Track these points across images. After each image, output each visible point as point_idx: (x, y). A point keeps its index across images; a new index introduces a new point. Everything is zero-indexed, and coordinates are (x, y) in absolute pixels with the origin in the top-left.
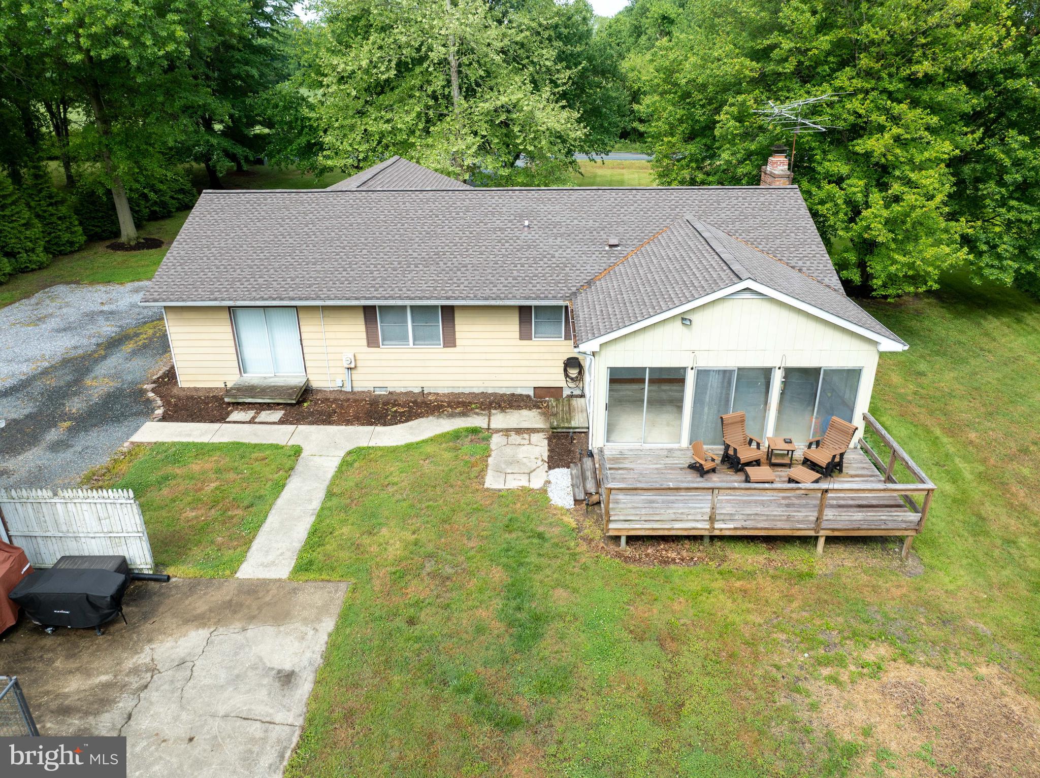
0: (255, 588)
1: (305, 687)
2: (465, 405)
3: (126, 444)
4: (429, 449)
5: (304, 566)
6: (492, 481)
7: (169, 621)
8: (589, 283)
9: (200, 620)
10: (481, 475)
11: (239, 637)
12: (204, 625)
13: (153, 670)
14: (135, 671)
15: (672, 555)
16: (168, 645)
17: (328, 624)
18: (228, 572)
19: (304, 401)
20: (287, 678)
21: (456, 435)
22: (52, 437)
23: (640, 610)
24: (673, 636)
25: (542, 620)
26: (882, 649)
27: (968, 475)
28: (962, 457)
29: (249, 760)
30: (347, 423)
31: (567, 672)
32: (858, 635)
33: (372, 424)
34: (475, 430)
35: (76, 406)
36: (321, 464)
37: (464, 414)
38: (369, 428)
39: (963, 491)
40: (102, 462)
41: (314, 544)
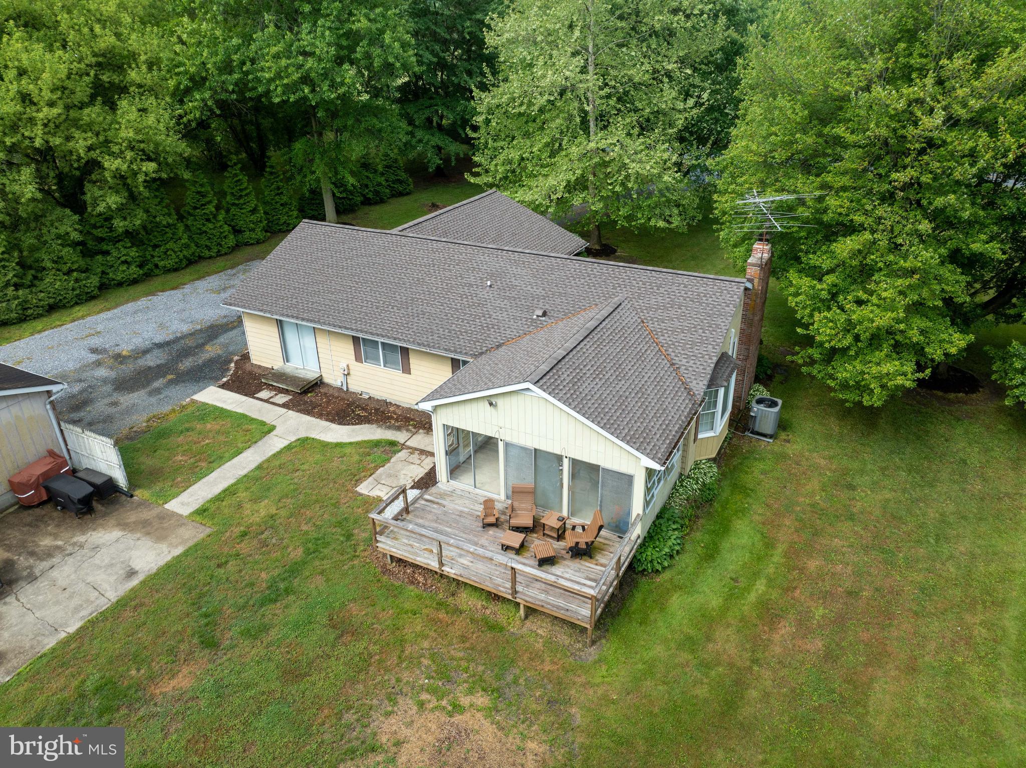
1: (135, 582)
2: (407, 420)
3: (188, 400)
4: (348, 450)
6: (364, 486)
7: (112, 521)
8: (499, 346)
9: (125, 526)
10: (358, 482)
11: (132, 542)
12: (124, 530)
13: (81, 546)
14: (74, 544)
15: (421, 579)
16: (100, 535)
17: (178, 551)
18: (161, 502)
19: (310, 392)
20: (132, 573)
21: (377, 444)
22: (157, 384)
23: (354, 608)
24: (355, 633)
25: (287, 592)
26: (482, 700)
27: (752, 597)
28: (770, 580)
29: (77, 609)
30: (320, 416)
31: (265, 628)
32: (478, 684)
33: (333, 421)
34: (393, 444)
35: (186, 364)
36: (274, 444)
37: (399, 429)
38: (328, 423)
39: (725, 609)
40: (166, 409)
41: (219, 498)
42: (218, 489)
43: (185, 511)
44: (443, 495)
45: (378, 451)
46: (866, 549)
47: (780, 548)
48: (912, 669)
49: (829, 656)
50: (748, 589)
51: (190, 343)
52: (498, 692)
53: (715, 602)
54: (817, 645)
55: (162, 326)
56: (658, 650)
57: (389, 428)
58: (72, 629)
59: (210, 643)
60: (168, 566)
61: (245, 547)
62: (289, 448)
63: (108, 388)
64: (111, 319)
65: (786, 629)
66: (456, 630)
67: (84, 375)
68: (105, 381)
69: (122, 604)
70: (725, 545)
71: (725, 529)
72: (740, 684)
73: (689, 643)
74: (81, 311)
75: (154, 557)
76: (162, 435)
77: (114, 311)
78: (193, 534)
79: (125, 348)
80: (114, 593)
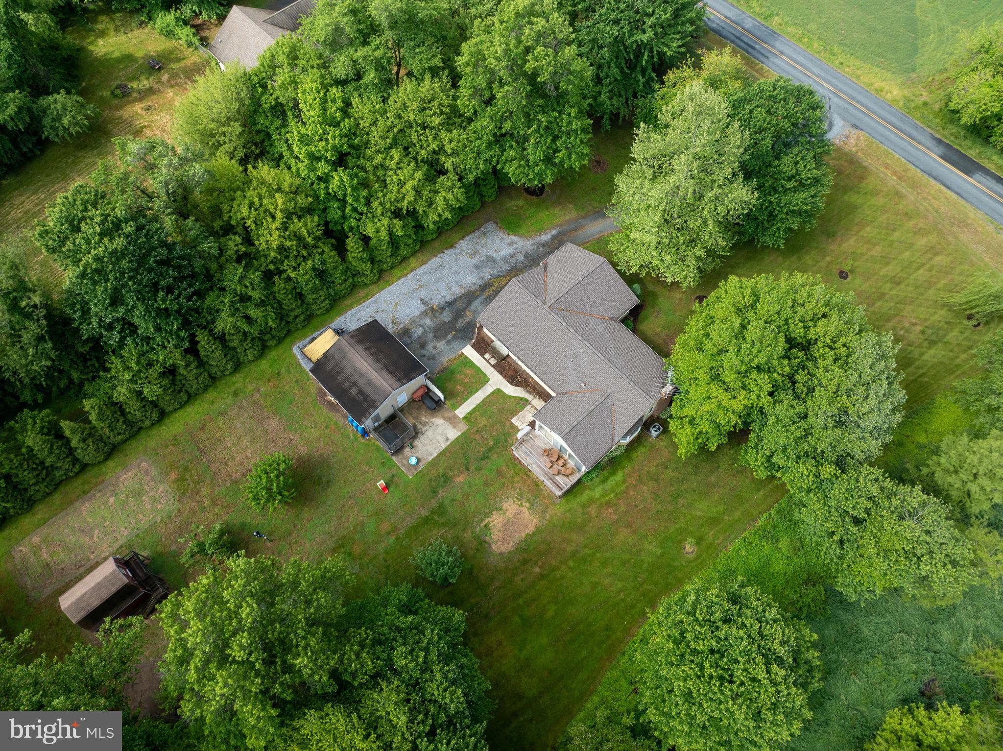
0: (456, 417)
1: (448, 443)
2: (535, 389)
3: (460, 351)
4: (512, 400)
5: (465, 418)
6: (514, 420)
8: (566, 393)
9: (444, 418)
10: (513, 417)
11: (447, 426)
12: (444, 420)
13: (433, 423)
14: (431, 422)
16: (438, 420)
17: (459, 434)
18: (454, 410)
19: (503, 362)
20: (448, 439)
21: (522, 399)
22: (449, 337)
23: (503, 468)
24: (503, 477)
25: (488, 457)
26: (528, 505)
27: (607, 498)
28: (616, 494)
29: (435, 449)
30: (505, 376)
31: (481, 469)
32: (528, 500)
33: (508, 381)
34: (527, 400)
35: (459, 324)
36: (488, 389)
37: (530, 393)
38: (506, 383)
39: (598, 499)
40: (453, 356)
41: (470, 413)
42: (470, 409)
43: (461, 416)
44: (535, 437)
45: (522, 402)
46: (652, 493)
47: (627, 484)
48: (634, 532)
49: (617, 521)
50: (607, 496)
51: (460, 305)
52: (532, 504)
53: (597, 496)
54: (616, 517)
55: (449, 287)
56: (575, 506)
57: (527, 391)
58: (435, 455)
59: (468, 469)
60: (457, 439)
61: (477, 437)
62: (493, 393)
63: (431, 335)
64: (426, 273)
65: (610, 510)
66: (527, 483)
67: (422, 322)
68: (429, 327)
69: (446, 450)
70: (611, 478)
71: (614, 473)
72: (590, 521)
73: (584, 506)
74: (413, 262)
75: (453, 434)
76: (453, 373)
77: (427, 265)
78: (463, 427)
79: (435, 303)
80: (444, 445)
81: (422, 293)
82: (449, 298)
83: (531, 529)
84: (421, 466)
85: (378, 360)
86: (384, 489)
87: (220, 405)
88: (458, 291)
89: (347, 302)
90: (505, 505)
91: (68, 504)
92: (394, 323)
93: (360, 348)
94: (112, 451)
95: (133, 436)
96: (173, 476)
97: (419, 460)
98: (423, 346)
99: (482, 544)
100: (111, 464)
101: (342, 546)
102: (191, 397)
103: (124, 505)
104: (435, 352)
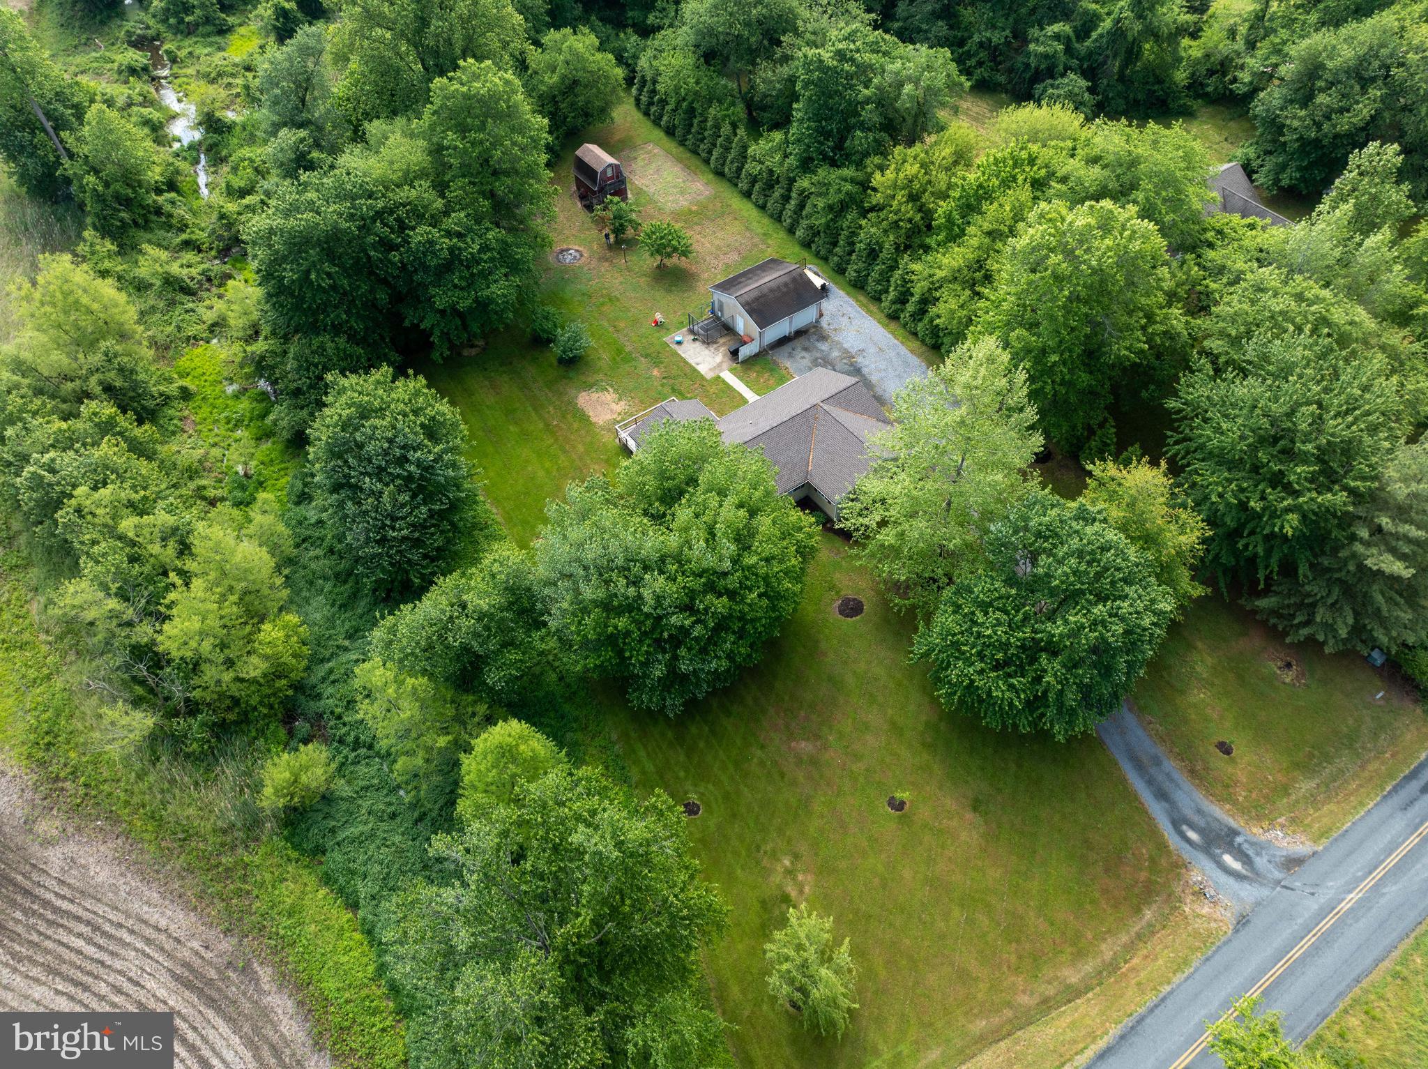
0: (720, 370)
1: (694, 365)
5: (719, 377)
9: (720, 362)
20: (698, 364)
29: (689, 356)
31: (663, 387)
40: (791, 371)
41: (724, 381)
42: (728, 381)
43: (721, 374)
55: (879, 371)
58: (683, 355)
59: (664, 377)
60: (697, 371)
61: (697, 385)
63: (818, 355)
64: (898, 353)
67: (836, 349)
68: (828, 354)
69: (686, 363)
74: (917, 344)
75: (703, 369)
76: (772, 370)
77: (910, 355)
78: (709, 376)
79: (860, 360)
80: (692, 362)
81: (872, 350)
82: (865, 371)
83: (593, 419)
84: (674, 346)
85: (771, 290)
86: (656, 322)
87: (755, 225)
88: (874, 379)
89: (862, 298)
90: (622, 403)
91: (680, 160)
92: (835, 330)
93: (786, 279)
94: (719, 174)
95: (730, 181)
96: (694, 208)
97: (679, 343)
98: (806, 349)
99: (589, 387)
100: (711, 176)
101: (610, 300)
102: (762, 207)
103: (675, 187)
104: (798, 358)
